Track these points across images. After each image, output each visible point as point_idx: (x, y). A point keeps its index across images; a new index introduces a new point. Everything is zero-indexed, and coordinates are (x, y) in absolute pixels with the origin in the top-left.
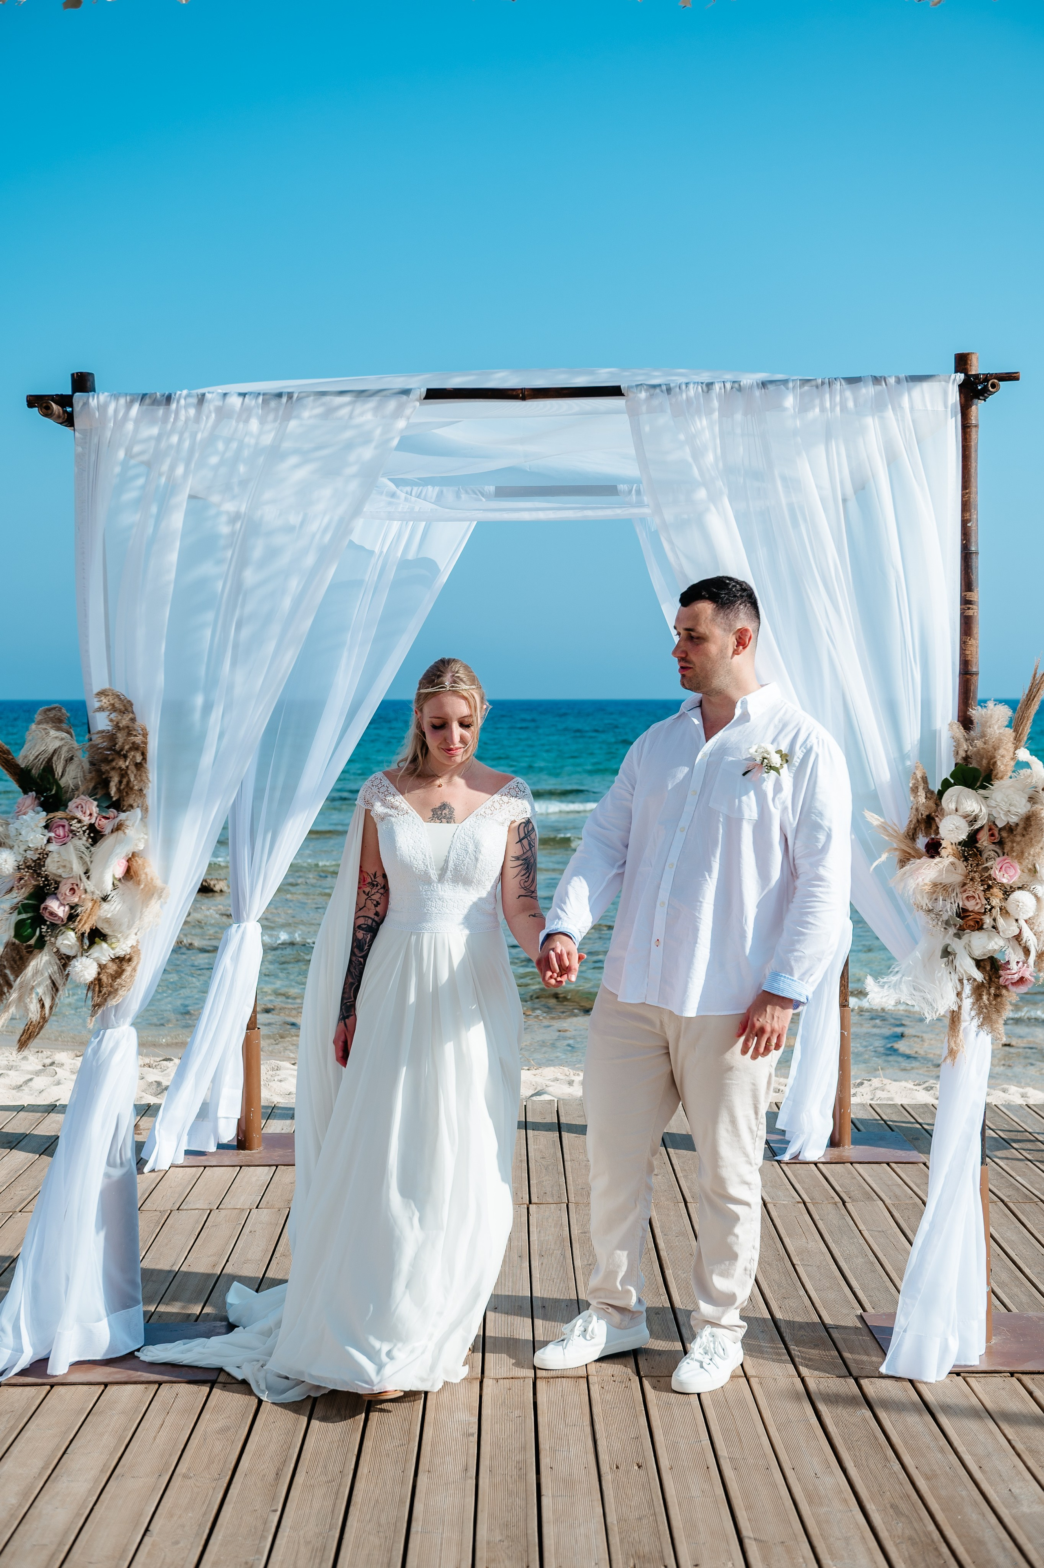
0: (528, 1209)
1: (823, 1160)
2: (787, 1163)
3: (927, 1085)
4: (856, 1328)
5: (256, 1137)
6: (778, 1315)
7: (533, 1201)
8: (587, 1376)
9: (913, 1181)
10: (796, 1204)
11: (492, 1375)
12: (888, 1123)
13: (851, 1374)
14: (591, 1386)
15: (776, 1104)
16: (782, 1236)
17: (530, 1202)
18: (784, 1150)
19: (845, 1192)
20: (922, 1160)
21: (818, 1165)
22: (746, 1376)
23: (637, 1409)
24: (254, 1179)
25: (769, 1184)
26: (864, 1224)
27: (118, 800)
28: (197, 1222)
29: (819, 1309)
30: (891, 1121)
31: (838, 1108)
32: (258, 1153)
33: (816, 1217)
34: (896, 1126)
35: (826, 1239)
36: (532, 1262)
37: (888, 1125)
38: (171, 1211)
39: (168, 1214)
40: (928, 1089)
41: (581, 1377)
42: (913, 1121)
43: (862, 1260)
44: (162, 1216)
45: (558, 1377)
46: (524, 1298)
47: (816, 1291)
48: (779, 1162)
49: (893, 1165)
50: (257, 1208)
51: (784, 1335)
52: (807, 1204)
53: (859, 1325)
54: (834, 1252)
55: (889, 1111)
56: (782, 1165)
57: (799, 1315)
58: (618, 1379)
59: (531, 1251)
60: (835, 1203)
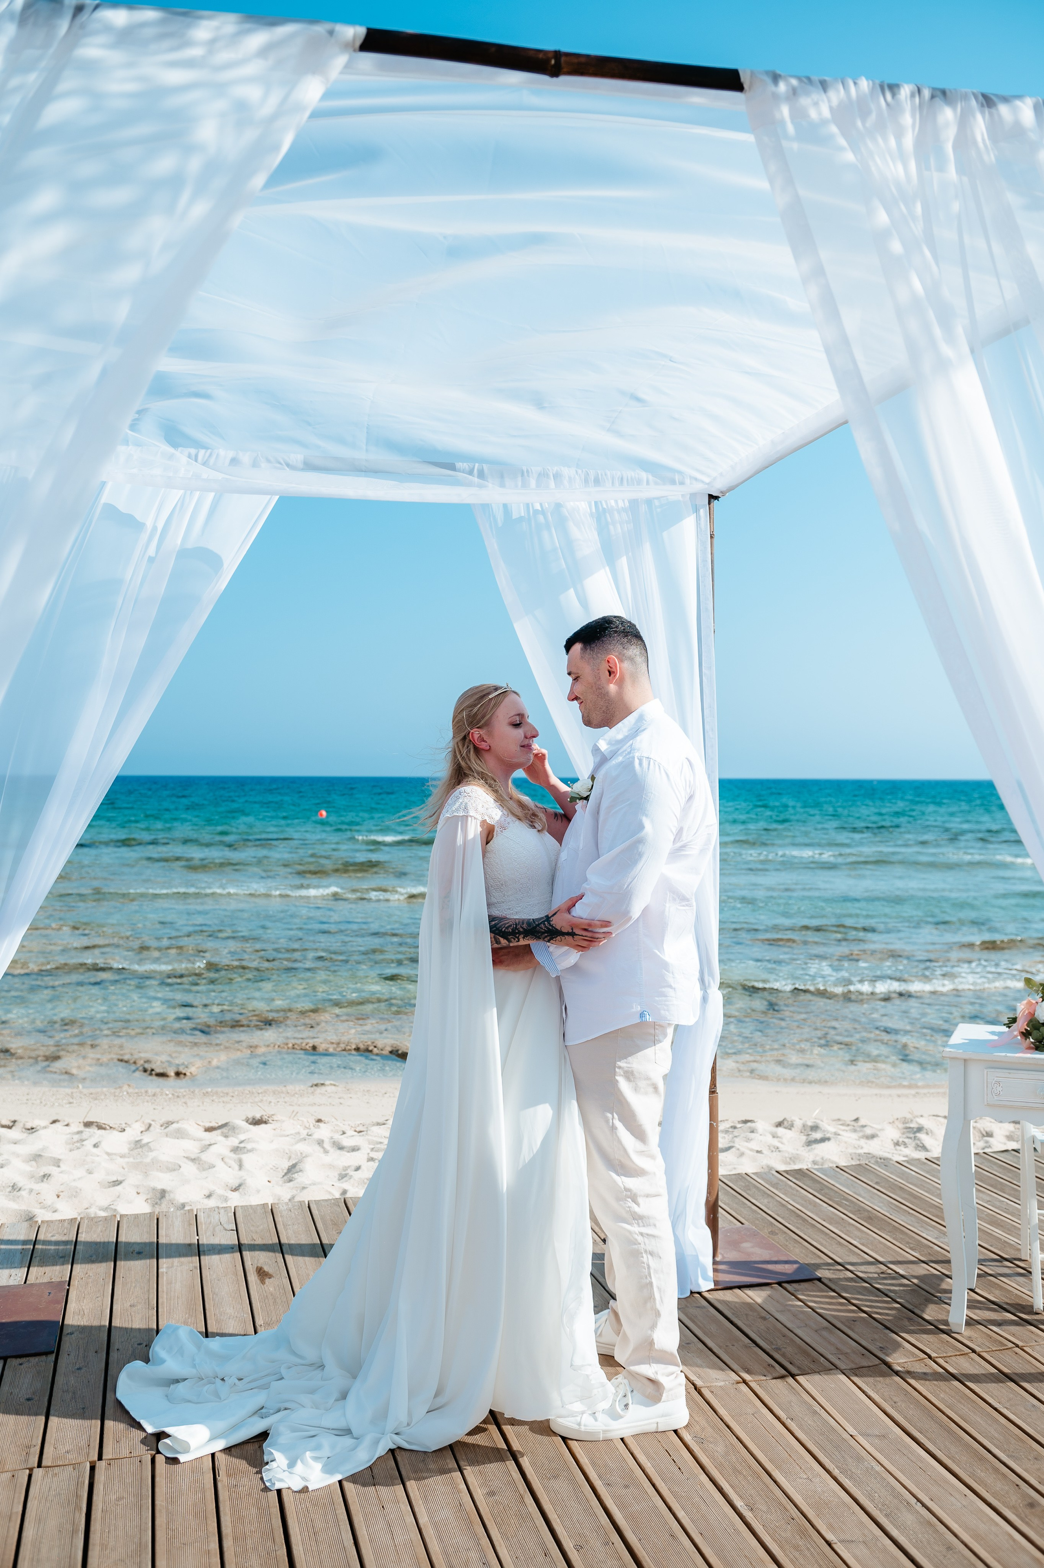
49: (785, 1285)
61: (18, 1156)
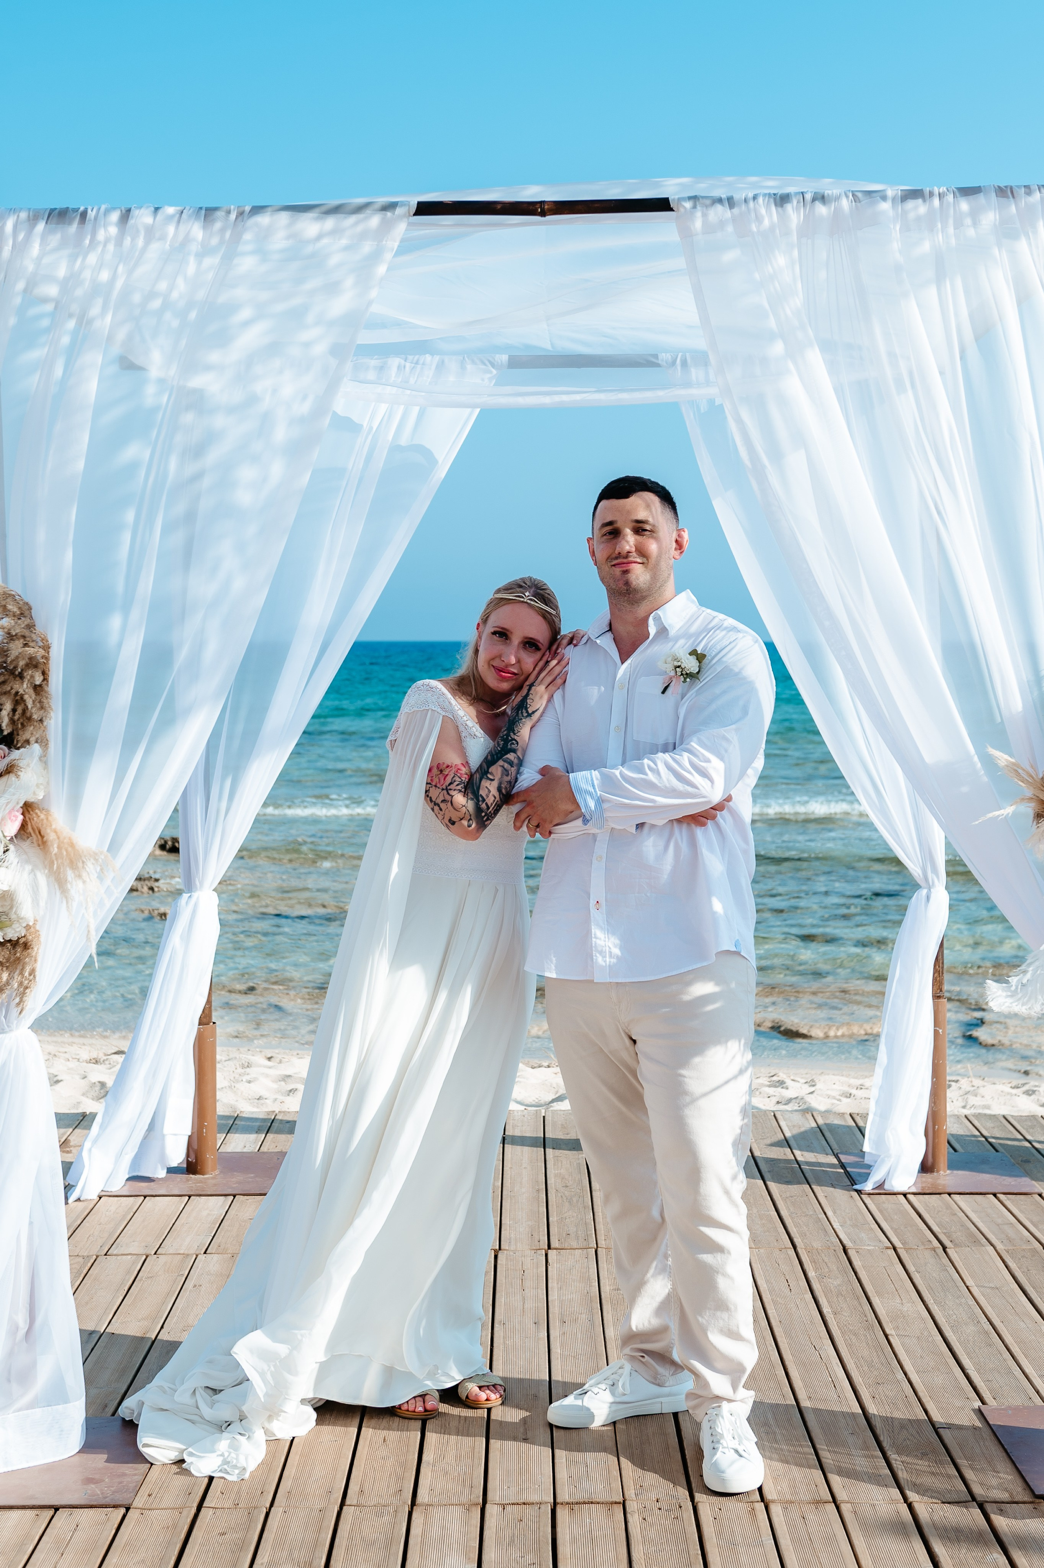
0: (546, 1255)
1: (914, 1190)
2: (869, 1194)
3: (1026, 1088)
4: (975, 1428)
5: (209, 1158)
6: (872, 1409)
7: (552, 1246)
8: (624, 1501)
9: (1028, 1219)
10: (884, 1251)
11: (497, 1499)
12: (991, 1140)
13: (974, 1498)
14: (628, 1516)
15: (851, 1115)
16: (870, 1294)
17: (549, 1247)
18: (866, 1177)
19: (945, 1234)
20: (1036, 1191)
21: (908, 1196)
22: (834, 1500)
23: (691, 1553)
24: (205, 1213)
25: (848, 1222)
26: (972, 1277)
27: (11, 734)
28: (128, 1272)
29: (924, 1400)
30: (994, 1138)
31: (930, 1124)
32: (213, 1178)
33: (911, 1268)
34: (1000, 1144)
35: (926, 1298)
36: (551, 1332)
37: (990, 1144)
38: (97, 1257)
39: (92, 1261)
40: (1030, 1093)
41: (616, 1503)
42: (1020, 1137)
43: (973, 1328)
44: (85, 1264)
45: (585, 1503)
46: (539, 1382)
47: (917, 1372)
48: (859, 1192)
49: (1001, 1196)
50: (205, 1253)
51: (882, 1438)
52: (899, 1250)
53: (978, 1424)
54: (937, 1318)
55: (990, 1124)
56: (863, 1196)
57: (898, 1409)
58: (665, 1506)
59: (550, 1315)
60: (934, 1249)
61: (267, 1076)
